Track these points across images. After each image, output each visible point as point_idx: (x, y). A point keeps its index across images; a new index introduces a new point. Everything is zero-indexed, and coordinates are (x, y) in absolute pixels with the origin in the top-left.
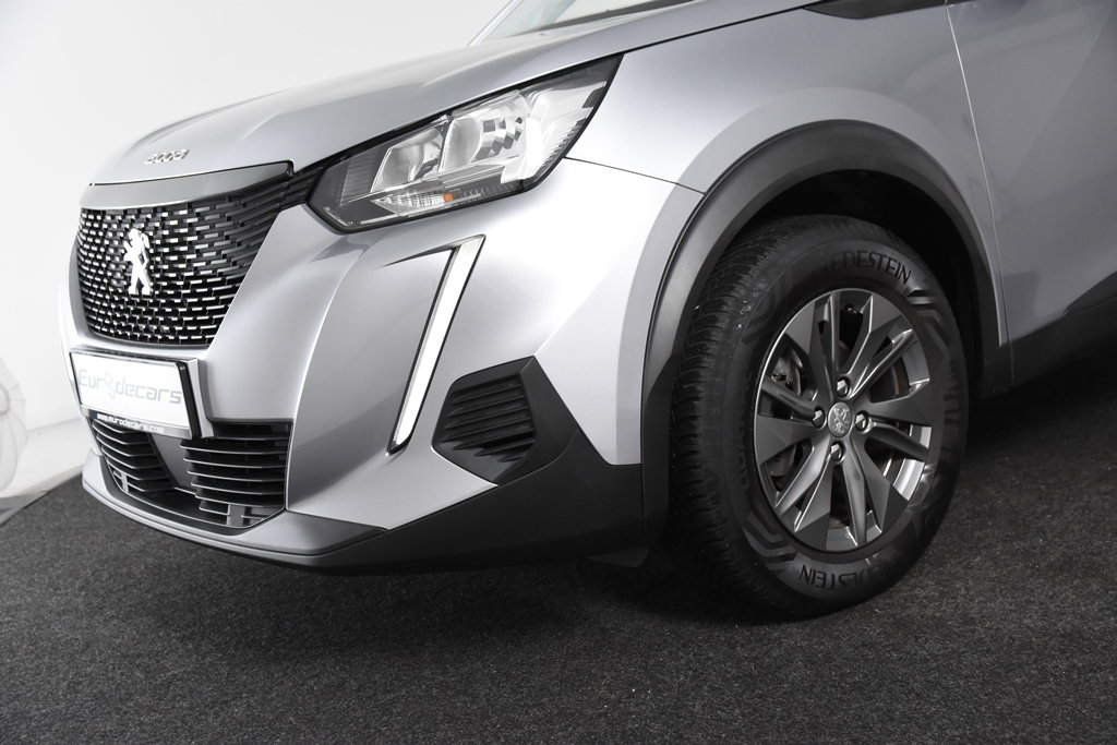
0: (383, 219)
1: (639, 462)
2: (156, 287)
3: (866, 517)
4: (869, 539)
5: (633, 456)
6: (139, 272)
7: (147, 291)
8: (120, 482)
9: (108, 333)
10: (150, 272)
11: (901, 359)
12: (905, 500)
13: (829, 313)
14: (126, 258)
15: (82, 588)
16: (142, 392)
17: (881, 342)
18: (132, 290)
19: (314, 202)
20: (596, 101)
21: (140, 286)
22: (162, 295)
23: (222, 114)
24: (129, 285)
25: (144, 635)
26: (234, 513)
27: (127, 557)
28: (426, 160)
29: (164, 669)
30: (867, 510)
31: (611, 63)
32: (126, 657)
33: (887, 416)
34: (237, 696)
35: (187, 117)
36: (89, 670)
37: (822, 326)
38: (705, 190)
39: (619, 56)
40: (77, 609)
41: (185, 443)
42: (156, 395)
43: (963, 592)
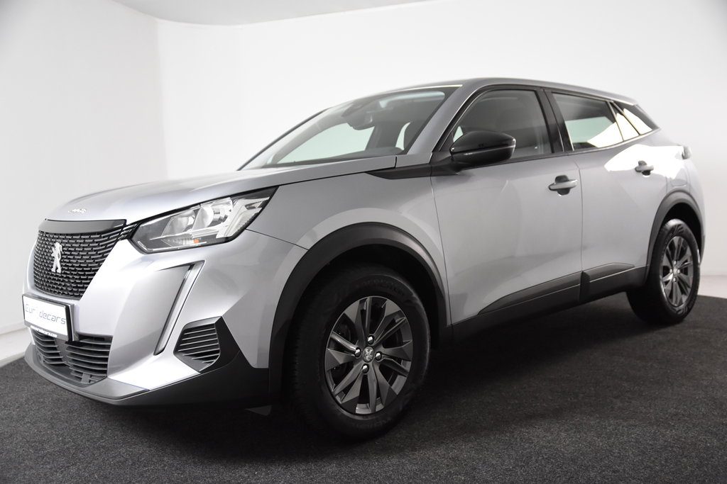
0: (168, 248)
1: (267, 367)
2: (62, 269)
3: (376, 401)
4: (377, 410)
5: (265, 364)
6: (57, 263)
7: (59, 271)
8: (40, 358)
9: (41, 288)
10: (61, 262)
11: (400, 330)
12: (395, 393)
13: (367, 306)
14: (52, 255)
15: (18, 407)
16: (50, 317)
17: (390, 321)
18: (53, 270)
19: (134, 238)
20: (264, 205)
21: (57, 268)
22: (65, 273)
23: (117, 191)
24: (52, 267)
25: (40, 432)
26: (86, 377)
27: (44, 394)
28: (189, 224)
29: (43, 449)
30: (377, 397)
31: (273, 189)
32: (28, 442)
33: (391, 355)
34: (75, 464)
35: (102, 190)
36: (8, 447)
37: (363, 312)
38: (309, 248)
39: (277, 187)
40: (12, 418)
41: (66, 343)
42: (55, 319)
43: (416, 437)
